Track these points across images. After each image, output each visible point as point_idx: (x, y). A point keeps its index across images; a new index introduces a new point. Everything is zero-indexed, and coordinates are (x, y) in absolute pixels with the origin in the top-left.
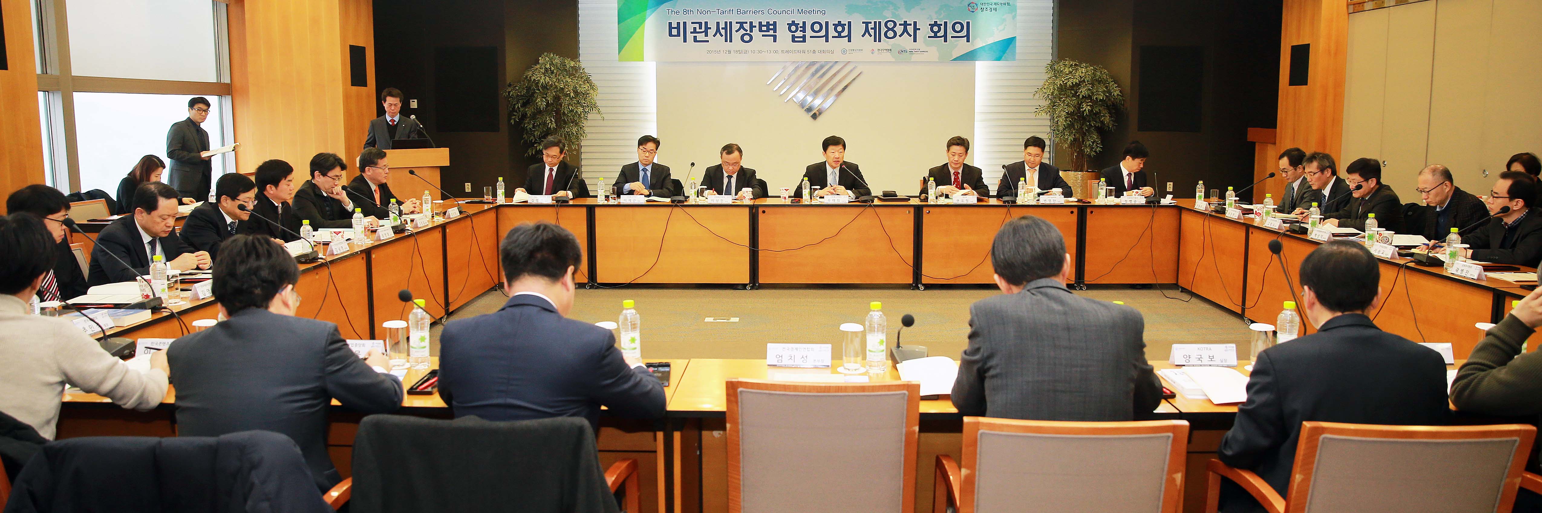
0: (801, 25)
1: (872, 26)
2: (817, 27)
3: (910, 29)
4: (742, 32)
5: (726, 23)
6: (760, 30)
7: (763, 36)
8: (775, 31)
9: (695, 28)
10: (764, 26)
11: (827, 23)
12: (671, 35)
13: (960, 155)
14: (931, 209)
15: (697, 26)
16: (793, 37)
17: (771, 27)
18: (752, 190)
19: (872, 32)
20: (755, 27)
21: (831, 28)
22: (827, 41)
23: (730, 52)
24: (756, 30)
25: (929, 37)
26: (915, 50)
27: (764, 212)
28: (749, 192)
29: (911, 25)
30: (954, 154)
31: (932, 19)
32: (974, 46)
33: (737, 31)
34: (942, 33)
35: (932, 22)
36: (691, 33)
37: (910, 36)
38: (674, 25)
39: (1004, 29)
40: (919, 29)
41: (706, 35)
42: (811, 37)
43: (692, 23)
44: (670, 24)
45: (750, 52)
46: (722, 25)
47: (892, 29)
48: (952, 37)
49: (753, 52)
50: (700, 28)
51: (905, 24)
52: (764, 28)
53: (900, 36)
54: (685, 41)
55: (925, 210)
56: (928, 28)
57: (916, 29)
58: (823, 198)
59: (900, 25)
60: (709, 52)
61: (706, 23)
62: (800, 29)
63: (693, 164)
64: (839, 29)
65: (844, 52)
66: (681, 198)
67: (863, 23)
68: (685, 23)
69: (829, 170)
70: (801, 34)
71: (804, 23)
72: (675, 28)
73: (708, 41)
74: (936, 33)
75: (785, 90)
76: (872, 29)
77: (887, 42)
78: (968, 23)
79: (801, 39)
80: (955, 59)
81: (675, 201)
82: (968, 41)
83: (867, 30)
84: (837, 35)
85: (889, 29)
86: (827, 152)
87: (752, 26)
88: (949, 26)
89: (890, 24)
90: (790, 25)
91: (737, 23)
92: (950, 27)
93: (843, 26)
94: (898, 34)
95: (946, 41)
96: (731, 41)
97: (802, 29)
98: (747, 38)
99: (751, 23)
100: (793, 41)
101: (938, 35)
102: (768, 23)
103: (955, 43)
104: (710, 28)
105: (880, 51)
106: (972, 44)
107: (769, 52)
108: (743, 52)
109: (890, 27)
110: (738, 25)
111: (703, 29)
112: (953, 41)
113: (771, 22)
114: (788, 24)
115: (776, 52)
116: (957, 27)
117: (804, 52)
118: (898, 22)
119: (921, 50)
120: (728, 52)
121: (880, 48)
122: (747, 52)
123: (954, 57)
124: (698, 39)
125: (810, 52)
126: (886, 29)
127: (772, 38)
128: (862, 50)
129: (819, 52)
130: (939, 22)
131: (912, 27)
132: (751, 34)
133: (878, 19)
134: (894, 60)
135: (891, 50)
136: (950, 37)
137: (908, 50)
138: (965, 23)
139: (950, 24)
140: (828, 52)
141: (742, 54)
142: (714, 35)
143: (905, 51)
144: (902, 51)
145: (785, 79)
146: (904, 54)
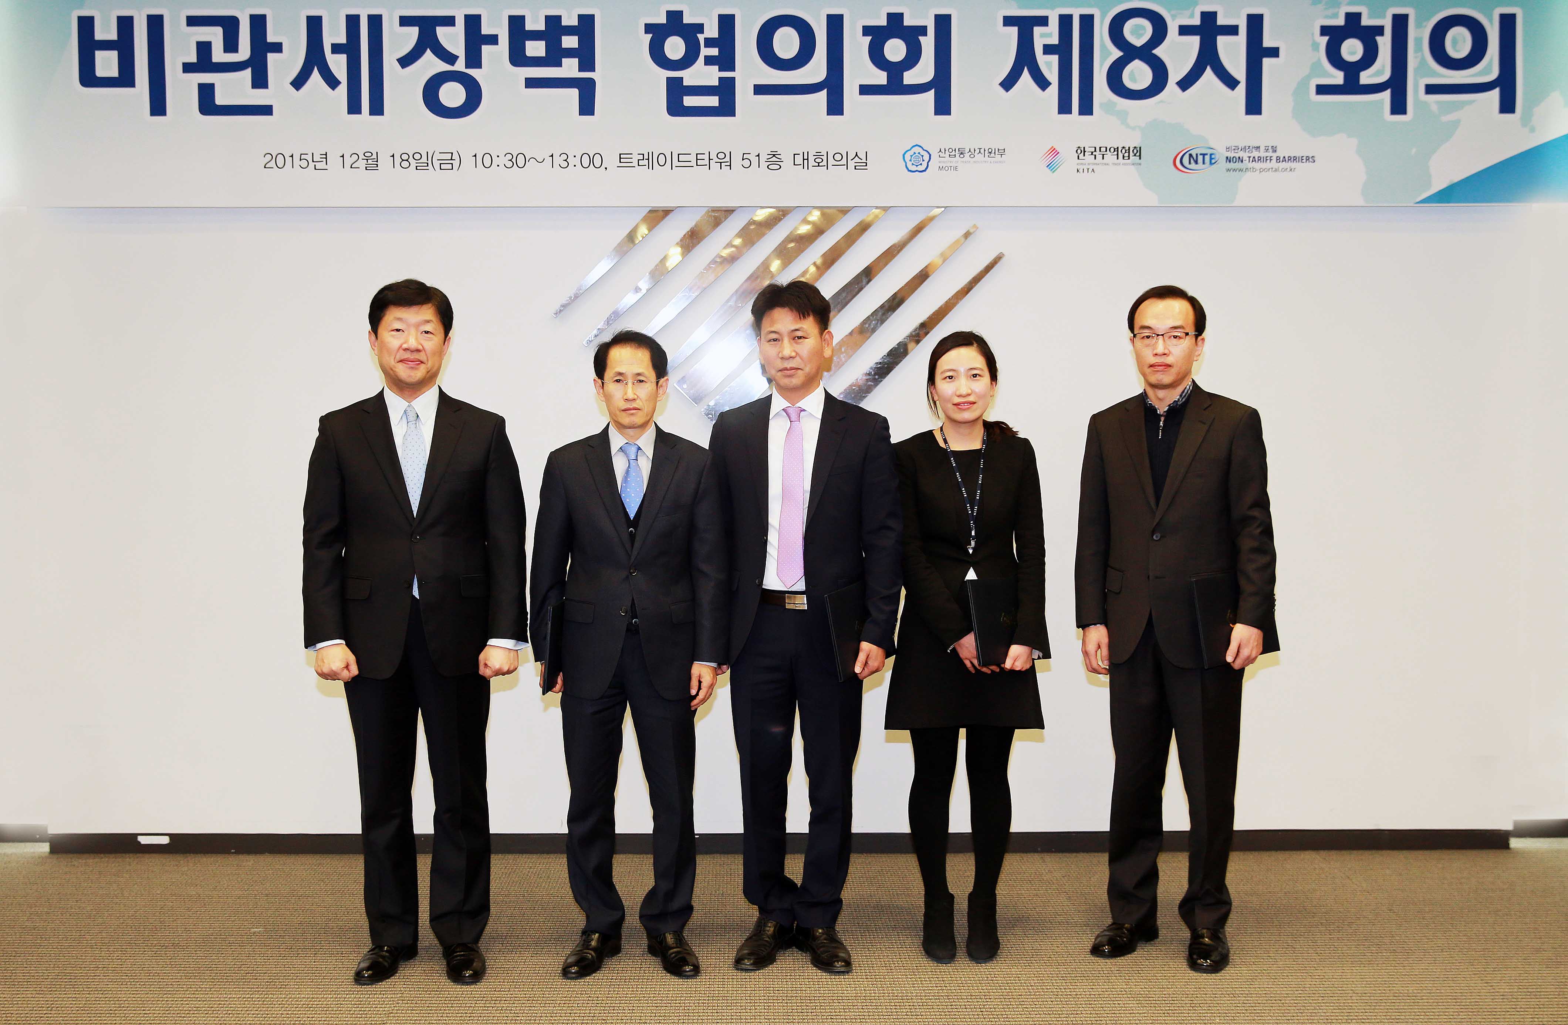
0: (712, 31)
1: (1050, 35)
3: (1232, 52)
4: (430, 64)
5: (353, 22)
6: (518, 58)
7: (531, 83)
8: (587, 63)
9: (204, 48)
10: (536, 35)
11: (835, 23)
12: (88, 78)
15: (215, 35)
16: (676, 91)
17: (570, 42)
19: (1049, 65)
20: (493, 40)
21: (856, 48)
22: (835, 107)
23: (372, 162)
24: (496, 56)
25: (1322, 90)
26: (1256, 154)
29: (1232, 30)
31: (1334, 3)
32: (1533, 130)
33: (406, 61)
34: (1382, 72)
35: (1335, 16)
36: (188, 68)
37: (1231, 82)
38: (105, 31)
40: (1274, 52)
41: (260, 81)
42: (760, 90)
43: (193, 21)
44: (86, 25)
45: (468, 161)
46: (334, 33)
47: (1146, 53)
48: (1431, 89)
49: (485, 160)
50: (231, 45)
51: (1208, 29)
52: (535, 48)
53: (1185, 84)
54: (158, 106)
56: (1315, 46)
57: (1257, 53)
59: (1185, 30)
60: (273, 162)
61: (258, 23)
62: (705, 52)
64: (895, 50)
65: (918, 158)
67: (1008, 21)
68: (155, 24)
70: (711, 76)
71: (727, 23)
72: (106, 45)
73: (266, 110)
74: (1352, 71)
76: (1048, 49)
77: (1123, 116)
78: (1508, 23)
79: (713, 101)
80: (1447, 195)
82: (1507, 105)
83: (1025, 59)
84: (880, 78)
85: (1130, 53)
87: (476, 39)
88: (1419, 36)
89: (1137, 31)
90: (657, 34)
91: (405, 21)
92: (1418, 41)
93: (912, 36)
94: (1175, 74)
95: (1399, 106)
96: (377, 108)
97: (714, 52)
98: (452, 94)
99: (473, 22)
100: (676, 108)
101: (1365, 77)
102: (553, 21)
103: (1445, 119)
104: (277, 48)
105: (1089, 158)
106: (1526, 120)
107: (558, 160)
108: (437, 164)
109: (1138, 41)
110: (413, 32)
111: (244, 52)
112: (1434, 108)
113: (570, 20)
114: (649, 28)
115: (591, 161)
116: (1455, 42)
117: (725, 161)
118: (1174, 17)
119: (1281, 153)
120: (362, 163)
121: (1088, 146)
122: (456, 163)
123: (1439, 184)
124: (220, 100)
125: (755, 160)
126: (1117, 54)
127: (574, 93)
128: (1002, 152)
129: (799, 159)
130: (1370, 17)
131: (1241, 39)
132: (472, 72)
133: (1077, 6)
134: (1152, 200)
135: (1138, 152)
136: (1422, 89)
137: (1221, 153)
138: (1491, 20)
139: (1419, 25)
140: (842, 159)
141: (433, 175)
142: (298, 83)
143: (1207, 158)
144: (1193, 159)
145: (637, 290)
146: (1203, 171)
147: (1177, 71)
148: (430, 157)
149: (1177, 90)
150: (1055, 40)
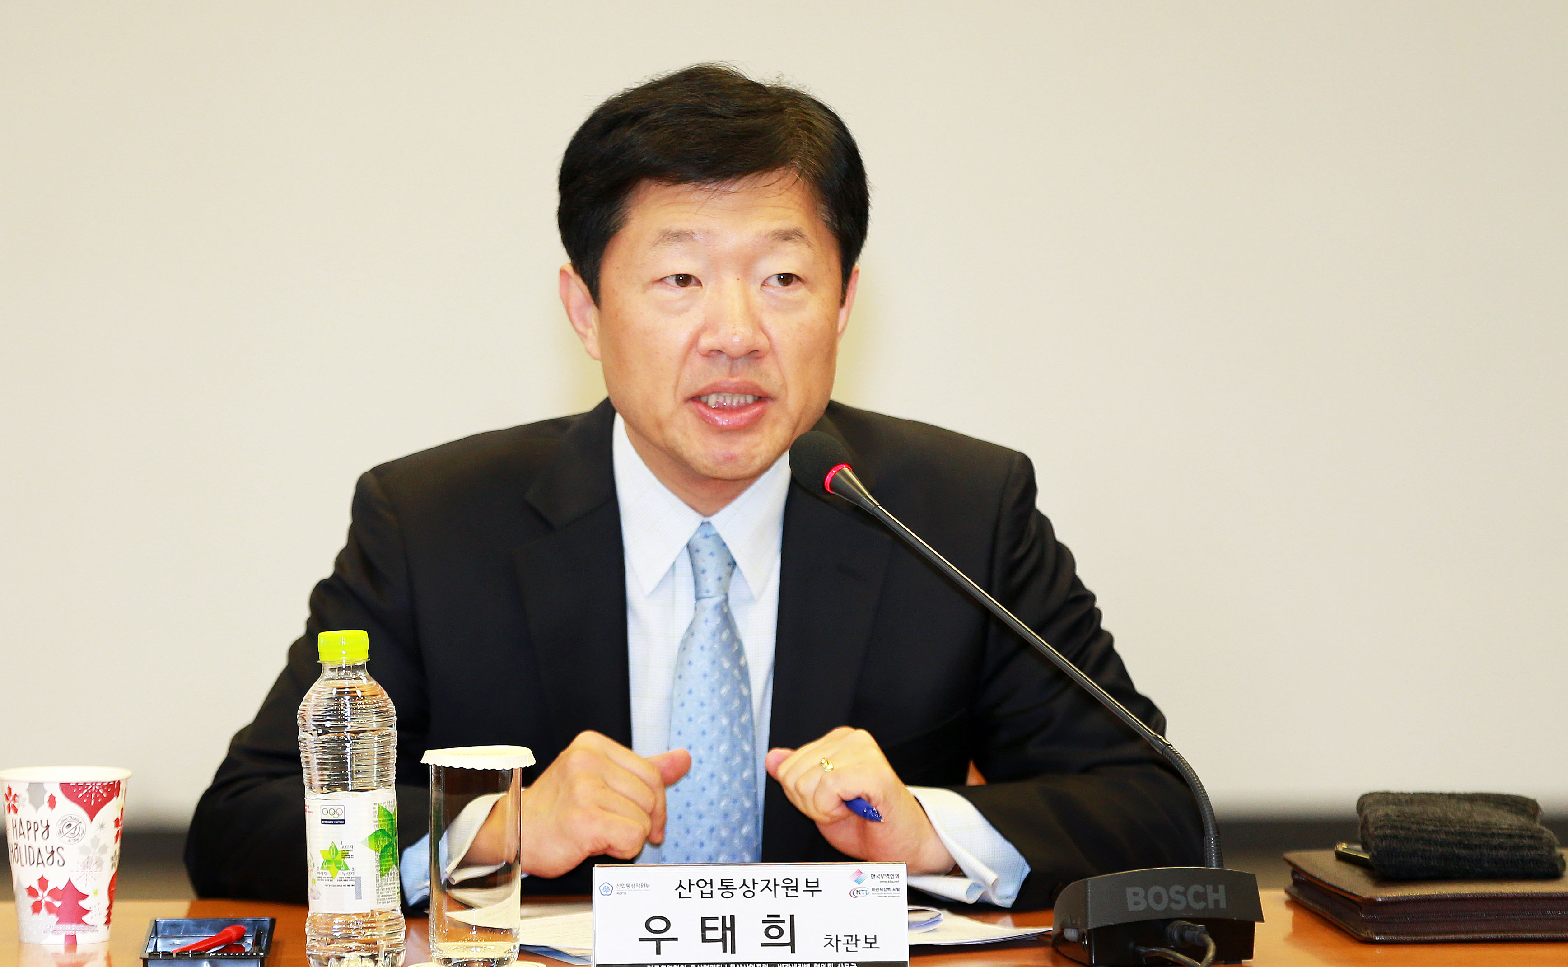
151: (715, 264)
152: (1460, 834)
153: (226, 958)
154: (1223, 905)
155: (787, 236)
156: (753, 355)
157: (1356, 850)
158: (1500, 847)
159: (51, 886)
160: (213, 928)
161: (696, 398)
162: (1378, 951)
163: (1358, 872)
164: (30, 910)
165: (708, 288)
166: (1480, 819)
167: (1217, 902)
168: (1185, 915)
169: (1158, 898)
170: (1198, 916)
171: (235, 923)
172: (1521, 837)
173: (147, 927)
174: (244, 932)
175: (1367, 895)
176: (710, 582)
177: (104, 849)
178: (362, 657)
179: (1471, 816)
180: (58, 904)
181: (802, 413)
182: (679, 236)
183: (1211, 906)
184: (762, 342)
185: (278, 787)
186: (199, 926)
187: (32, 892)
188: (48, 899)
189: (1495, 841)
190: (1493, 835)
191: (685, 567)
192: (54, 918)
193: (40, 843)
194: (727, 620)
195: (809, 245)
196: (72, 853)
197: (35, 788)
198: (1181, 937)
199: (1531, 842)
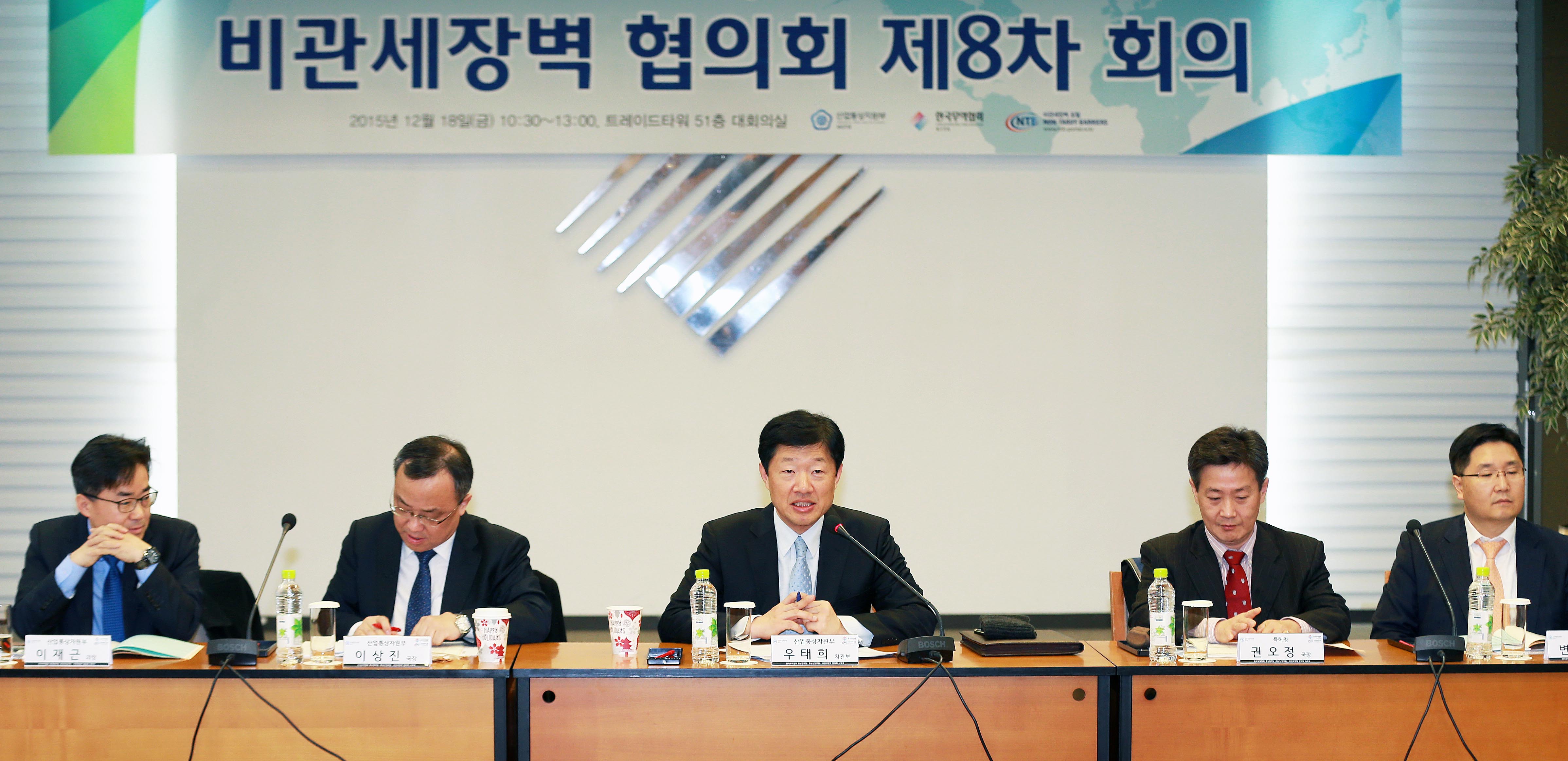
0: (674, 29)
1: (916, 34)
2: (728, 38)
3: (1047, 46)
4: (472, 53)
5: (417, 23)
6: (535, 48)
7: (545, 66)
8: (585, 51)
9: (310, 42)
10: (548, 33)
11: (763, 25)
12: (227, 63)
13: (1238, 496)
14: (1158, 683)
15: (318, 33)
16: (648, 71)
17: (572, 37)
18: (509, 616)
19: (916, 55)
20: (517, 36)
21: (777, 42)
22: (763, 83)
23: (429, 122)
24: (519, 47)
25: (1111, 73)
26: (1065, 118)
27: (549, 697)
28: (490, 625)
29: (1046, 31)
30: (1216, 495)
31: (1118, 13)
32: (1260, 104)
33: (454, 51)
34: (1152, 60)
35: (1119, 22)
36: (299, 56)
37: (1046, 68)
38: (241, 30)
39: (1358, 51)
40: (1076, 47)
41: (350, 65)
42: (709, 71)
43: (304, 23)
44: (227, 26)
45: (498, 121)
46: (403, 31)
47: (985, 47)
48: (1188, 74)
49: (511, 121)
50: (329, 39)
51: (1029, 30)
52: (548, 42)
53: (1013, 68)
54: (276, 83)
55: (1139, 685)
56: (1106, 43)
57: (1065, 47)
58: (767, 641)
59: (1013, 31)
60: (358, 120)
61: (350, 24)
62: (670, 44)
63: (289, 521)
64: (806, 43)
65: (822, 121)
66: (246, 646)
67: (887, 24)
68: (276, 26)
69: (785, 536)
70: (673, 61)
71: (685, 24)
72: (241, 41)
73: (353, 85)
74: (1132, 60)
75: (617, 252)
76: (915, 44)
77: (969, 91)
78: (1241, 29)
79: (675, 79)
80: (1204, 148)
81: (223, 656)
82: (1242, 86)
83: (899, 50)
84: (796, 63)
85: (974, 46)
86: (771, 468)
87: (505, 35)
88: (1179, 37)
89: (979, 31)
90: (636, 32)
91: (455, 23)
92: (1179, 40)
93: (818, 34)
94: (1005, 63)
95: (1166, 86)
96: (433, 84)
97: (676, 44)
98: (487, 74)
99: (503, 24)
100: (648, 84)
101: (1142, 65)
102: (561, 24)
103: (1199, 95)
104: (362, 41)
105: (945, 120)
106: (1256, 97)
107: (564, 120)
108: (475, 123)
109: (980, 38)
110: (460, 31)
111: (339, 44)
112: (1191, 87)
113: (573, 22)
114: (630, 28)
115: (587, 121)
116: (1204, 42)
117: (683, 121)
118: (1005, 21)
119: (1083, 117)
120: (421, 123)
121: (944, 110)
122: (489, 122)
123: (1196, 141)
124: (321, 78)
125: (704, 120)
126: (964, 47)
127: (574, 74)
128: (883, 116)
129: (737, 120)
130: (1145, 22)
131: (1053, 38)
132: (503, 58)
133: (935, 13)
134: (991, 150)
135: (980, 116)
136: (1182, 74)
137: (1040, 115)
138: (1229, 27)
139: (1178, 30)
140: (767, 120)
141: (472, 132)
142: (377, 66)
143: (1030, 121)
144: (1020, 121)
145: (618, 214)
146: (1027, 132)
147: (1007, 60)
148: (471, 118)
149: (1008, 73)
150: (920, 37)
151: (799, 468)
152: (1008, 626)
153: (670, 659)
154: (944, 646)
155: (818, 460)
156: (809, 493)
157: (979, 631)
158: (1019, 630)
159: (621, 639)
160: (666, 651)
161: (793, 504)
162: (986, 658)
163: (980, 637)
164: (616, 645)
165: (797, 474)
166: (1013, 622)
167: (943, 646)
168: (934, 649)
169: (927, 644)
170: (938, 649)
171: (672, 650)
172: (1025, 627)
173: (648, 651)
174: (674, 652)
175: (983, 643)
176: (800, 553)
177: (636, 629)
178: (708, 577)
179: (1011, 621)
180: (623, 644)
181: (824, 507)
182: (789, 459)
183: (941, 647)
184: (811, 489)
185: (685, 612)
186: (662, 650)
187: (616, 640)
188: (621, 642)
189: (1018, 629)
190: (1017, 627)
191: (794, 550)
192: (622, 648)
193: (618, 627)
194: (805, 563)
195: (825, 462)
196: (627, 630)
197: (617, 612)
198: (933, 655)
199: (1028, 629)
